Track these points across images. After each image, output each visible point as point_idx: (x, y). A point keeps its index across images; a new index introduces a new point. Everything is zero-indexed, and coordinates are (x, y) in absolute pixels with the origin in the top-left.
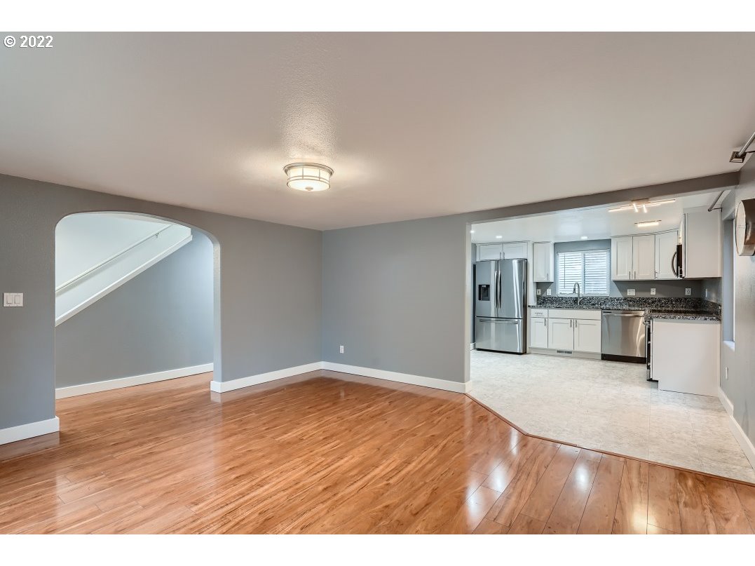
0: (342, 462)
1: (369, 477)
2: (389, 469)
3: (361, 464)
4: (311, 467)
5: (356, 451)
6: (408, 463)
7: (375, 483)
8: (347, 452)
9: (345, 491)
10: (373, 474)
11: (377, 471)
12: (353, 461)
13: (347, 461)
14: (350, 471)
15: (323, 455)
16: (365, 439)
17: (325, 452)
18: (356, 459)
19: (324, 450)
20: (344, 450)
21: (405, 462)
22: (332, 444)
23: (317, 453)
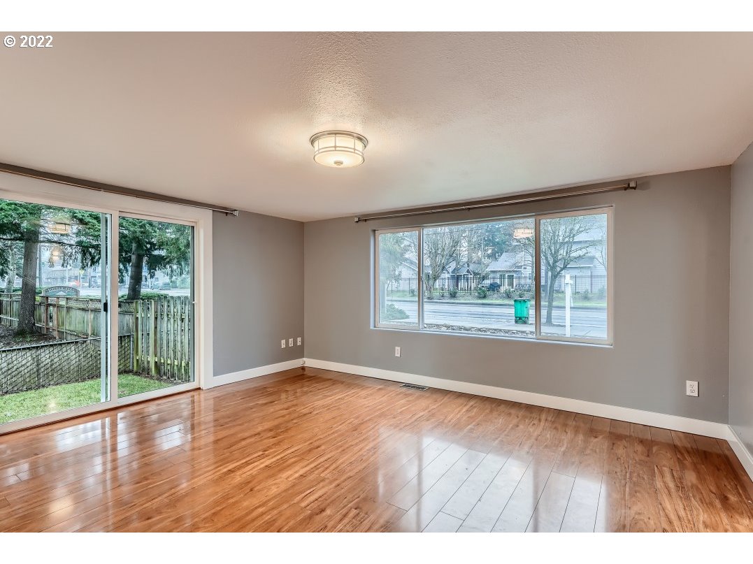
0: (302, 472)
1: (279, 457)
2: (256, 464)
3: (280, 471)
4: (334, 466)
5: (283, 487)
6: (231, 471)
7: (275, 452)
8: (293, 486)
9: (304, 446)
10: (274, 459)
11: (268, 463)
12: (289, 473)
13: (296, 472)
14: (295, 462)
15: (323, 480)
16: (261, 510)
17: (321, 484)
18: (285, 475)
19: (323, 487)
20: (297, 488)
21: (233, 472)
22: (312, 498)
23: (331, 483)
